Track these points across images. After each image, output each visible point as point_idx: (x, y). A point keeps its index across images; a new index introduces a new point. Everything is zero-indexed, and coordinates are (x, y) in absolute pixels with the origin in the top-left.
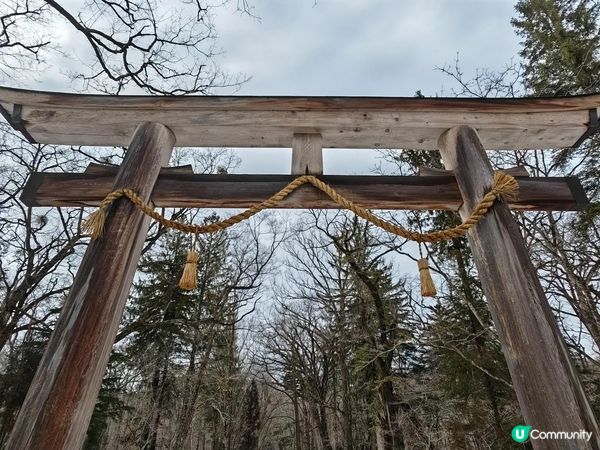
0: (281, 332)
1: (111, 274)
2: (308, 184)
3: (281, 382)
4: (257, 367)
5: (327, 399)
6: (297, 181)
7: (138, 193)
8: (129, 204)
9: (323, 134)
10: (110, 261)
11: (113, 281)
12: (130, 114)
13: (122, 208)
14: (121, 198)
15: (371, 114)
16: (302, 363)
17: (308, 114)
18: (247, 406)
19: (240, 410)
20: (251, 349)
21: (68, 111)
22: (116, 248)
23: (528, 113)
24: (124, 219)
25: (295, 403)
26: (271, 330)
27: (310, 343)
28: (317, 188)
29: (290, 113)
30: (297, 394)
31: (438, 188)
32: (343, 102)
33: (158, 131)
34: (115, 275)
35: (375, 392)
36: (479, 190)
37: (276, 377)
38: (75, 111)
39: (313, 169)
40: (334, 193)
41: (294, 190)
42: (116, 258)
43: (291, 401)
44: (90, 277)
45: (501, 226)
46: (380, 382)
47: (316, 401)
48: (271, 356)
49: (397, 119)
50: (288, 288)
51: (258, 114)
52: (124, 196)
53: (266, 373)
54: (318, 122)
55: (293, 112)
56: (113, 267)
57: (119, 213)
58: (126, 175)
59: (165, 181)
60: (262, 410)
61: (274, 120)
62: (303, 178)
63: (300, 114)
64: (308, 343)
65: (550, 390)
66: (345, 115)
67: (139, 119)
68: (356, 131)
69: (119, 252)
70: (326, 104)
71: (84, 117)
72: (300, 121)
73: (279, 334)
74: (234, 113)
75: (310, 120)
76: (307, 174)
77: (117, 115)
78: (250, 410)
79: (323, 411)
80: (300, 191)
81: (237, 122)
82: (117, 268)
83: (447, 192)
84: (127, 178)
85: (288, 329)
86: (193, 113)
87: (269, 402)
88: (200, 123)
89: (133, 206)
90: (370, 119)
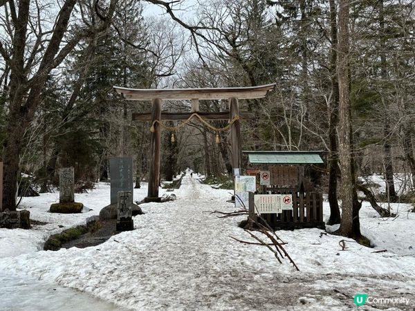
6: (193, 115)
9: (199, 99)
12: (151, 95)
28: (197, 117)
29: (190, 94)
32: (204, 91)
36: (233, 117)
39: (196, 111)
44: (155, 140)
45: (235, 127)
51: (182, 94)
54: (197, 97)
57: (156, 126)
61: (187, 96)
63: (193, 94)
66: (204, 94)
67: (153, 97)
70: (199, 92)
71: (140, 96)
74: (176, 94)
77: (148, 96)
81: (177, 97)
86: (166, 95)
90: (210, 95)
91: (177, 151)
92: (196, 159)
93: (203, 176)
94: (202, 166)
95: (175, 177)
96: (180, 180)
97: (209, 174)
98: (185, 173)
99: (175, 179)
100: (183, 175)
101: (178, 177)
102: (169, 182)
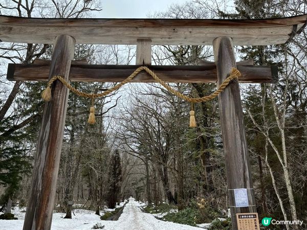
0: (136, 116)
1: (58, 118)
2: (144, 71)
3: (136, 150)
4: (119, 140)
5: (168, 162)
6: (138, 70)
7: (63, 77)
8: (60, 83)
9: (152, 40)
10: (57, 111)
11: (59, 120)
12: (52, 29)
13: (57, 85)
14: (56, 80)
15: (177, 29)
16: (151, 137)
17: (144, 29)
18: (112, 167)
19: (108, 169)
20: (115, 128)
21: (19, 27)
22: (58, 105)
23: (260, 28)
24: (60, 91)
25: (146, 164)
26: (129, 115)
27: (157, 124)
28: (148, 73)
29: (135, 28)
30: (148, 159)
31: (207, 72)
32: (163, 22)
33: (68, 40)
34: (60, 118)
35: (199, 158)
36: (225, 75)
37: (132, 147)
38: (23, 27)
39: (146, 62)
40: (156, 77)
41: (137, 74)
42: (59, 110)
43: (143, 163)
44: (50, 119)
45: (231, 94)
46: (201, 152)
47: (160, 164)
48: (129, 133)
49: (190, 32)
50: (140, 87)
51: (118, 29)
52: (58, 79)
53: (125, 145)
54: (150, 34)
55: (137, 28)
56: (59, 114)
57: (56, 88)
58: (56, 67)
59: (74, 68)
60: (123, 169)
61: (127, 33)
62: (141, 68)
63: (140, 29)
64: (155, 124)
65: (234, 165)
66: (163, 29)
67: (57, 32)
68: (169, 38)
69: (60, 107)
70: (154, 23)
71: (28, 31)
72: (140, 34)
73: (134, 118)
74: (106, 28)
75: (145, 33)
76: (143, 66)
77: (45, 30)
78: (115, 169)
79: (165, 170)
80: (140, 75)
81: (108, 34)
82: (60, 115)
83: (211, 75)
84: (57, 69)
85: (140, 115)
86: (84, 29)
87: (128, 163)
88: (88, 34)
89: (62, 84)
90: (176, 32)
91: (121, 180)
92: (138, 188)
93: (144, 204)
94: (143, 195)
95: (119, 204)
96: (122, 208)
97: (150, 202)
98: (128, 201)
99: (117, 207)
100: (127, 203)
101: (122, 204)
102: (111, 210)
